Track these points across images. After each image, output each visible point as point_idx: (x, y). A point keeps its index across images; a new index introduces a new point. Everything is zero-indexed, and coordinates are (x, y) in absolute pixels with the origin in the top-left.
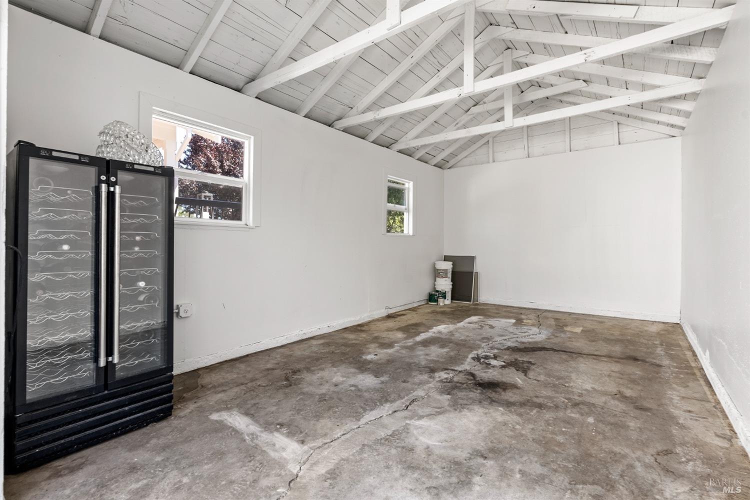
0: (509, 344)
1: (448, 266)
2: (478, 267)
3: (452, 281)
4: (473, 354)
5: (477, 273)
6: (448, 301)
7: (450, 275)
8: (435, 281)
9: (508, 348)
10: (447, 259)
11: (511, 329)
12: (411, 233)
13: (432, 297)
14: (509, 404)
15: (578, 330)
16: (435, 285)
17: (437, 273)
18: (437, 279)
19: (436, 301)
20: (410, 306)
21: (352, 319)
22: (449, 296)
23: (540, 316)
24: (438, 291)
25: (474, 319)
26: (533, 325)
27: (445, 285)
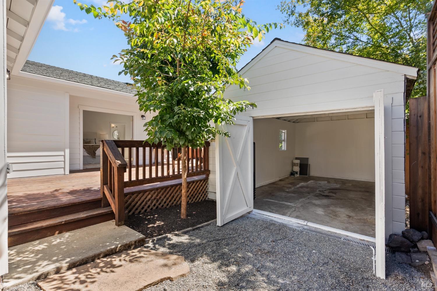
0: (328, 188)
1: (298, 161)
2: (310, 162)
3: (300, 167)
4: (318, 190)
5: (309, 165)
6: (298, 175)
7: (299, 165)
8: (293, 167)
9: (328, 189)
10: (297, 159)
11: (327, 184)
12: (286, 149)
13: (293, 173)
14: (333, 199)
15: (351, 185)
16: (292, 169)
17: (293, 165)
18: (294, 167)
19: (294, 175)
20: (285, 177)
21: (271, 181)
22: (299, 173)
23: (336, 181)
24: (294, 171)
25: (312, 181)
26: (334, 183)
27: (297, 169)
